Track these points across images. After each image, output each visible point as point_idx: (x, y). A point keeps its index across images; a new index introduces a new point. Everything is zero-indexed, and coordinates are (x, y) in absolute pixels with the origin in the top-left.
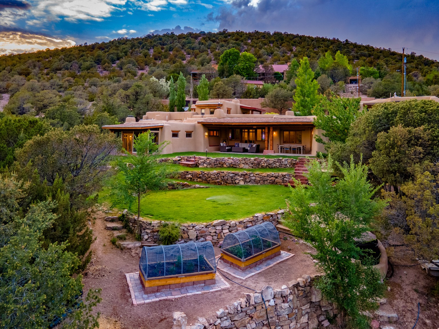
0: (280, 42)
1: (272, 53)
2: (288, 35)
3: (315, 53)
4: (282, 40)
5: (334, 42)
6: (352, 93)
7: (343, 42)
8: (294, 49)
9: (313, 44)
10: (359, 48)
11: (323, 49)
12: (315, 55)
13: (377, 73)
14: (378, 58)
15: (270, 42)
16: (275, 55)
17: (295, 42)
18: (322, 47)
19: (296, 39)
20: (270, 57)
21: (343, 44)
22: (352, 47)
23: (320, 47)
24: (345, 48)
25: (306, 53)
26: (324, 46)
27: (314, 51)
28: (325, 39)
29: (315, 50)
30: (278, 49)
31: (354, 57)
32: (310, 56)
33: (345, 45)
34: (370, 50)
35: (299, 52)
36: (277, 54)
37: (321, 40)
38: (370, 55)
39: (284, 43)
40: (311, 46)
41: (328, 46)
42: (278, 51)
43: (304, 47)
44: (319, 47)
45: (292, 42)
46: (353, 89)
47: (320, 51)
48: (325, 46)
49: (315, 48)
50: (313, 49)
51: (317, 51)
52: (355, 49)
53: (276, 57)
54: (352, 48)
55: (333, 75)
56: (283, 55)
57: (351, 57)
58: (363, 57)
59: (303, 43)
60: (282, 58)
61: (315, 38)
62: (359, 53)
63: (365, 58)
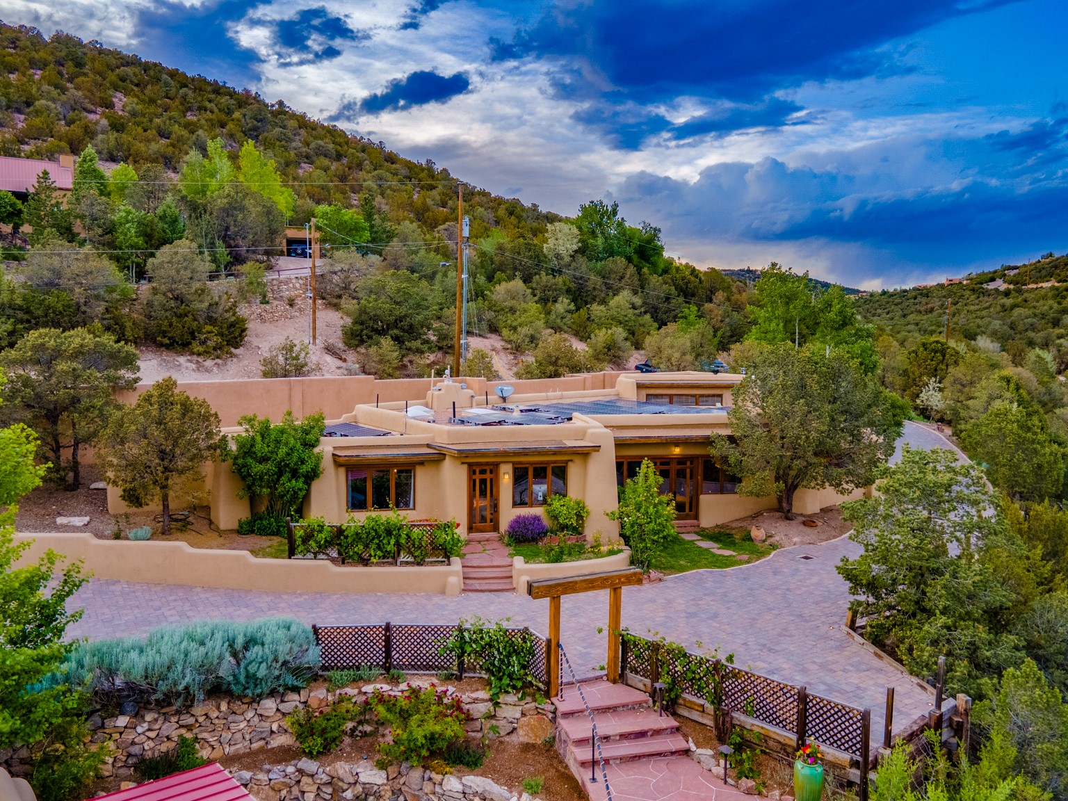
0: (69, 68)
1: (28, 104)
2: (101, 52)
3: (187, 126)
4: (79, 64)
5: (246, 103)
6: (291, 305)
7: (273, 106)
8: (120, 101)
9: (184, 97)
10: (313, 129)
11: (214, 117)
12: (185, 133)
13: (364, 229)
14: (360, 166)
15: (33, 64)
16: (38, 113)
17: (123, 80)
18: (212, 112)
19: (128, 70)
20: (22, 117)
21: (272, 112)
22: (292, 123)
23: (206, 110)
24: (276, 125)
25: (157, 120)
26: (216, 110)
27: (182, 121)
28: (220, 88)
29: (190, 117)
30: (55, 93)
31: (299, 155)
32: (170, 133)
33: (275, 114)
34: (338, 140)
35: (134, 114)
36: (48, 108)
37: (209, 89)
38: (339, 157)
39: (85, 75)
40: (177, 102)
41: (229, 112)
42: (54, 100)
43: (152, 101)
44: (202, 109)
45: (112, 77)
46: (296, 289)
47: (203, 122)
48: (220, 110)
49: (190, 109)
50: (184, 114)
51: (195, 119)
52: (303, 131)
53: (37, 121)
54: (295, 129)
55: (227, 229)
56: (71, 115)
57: (292, 153)
58: (322, 158)
59: (149, 87)
60: (62, 127)
61: (193, 79)
62: (313, 145)
63: (326, 162)
